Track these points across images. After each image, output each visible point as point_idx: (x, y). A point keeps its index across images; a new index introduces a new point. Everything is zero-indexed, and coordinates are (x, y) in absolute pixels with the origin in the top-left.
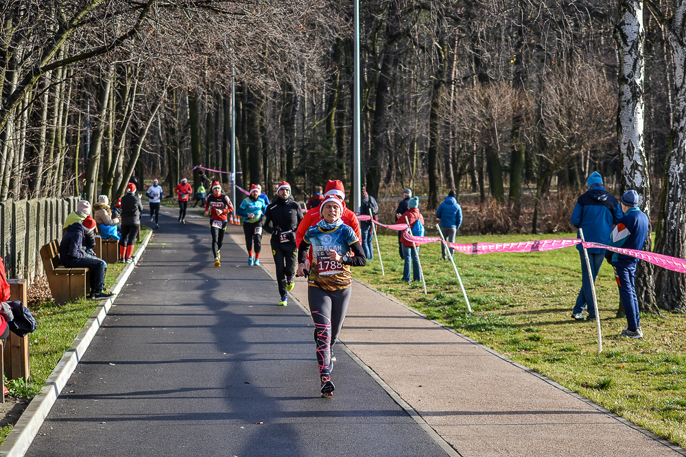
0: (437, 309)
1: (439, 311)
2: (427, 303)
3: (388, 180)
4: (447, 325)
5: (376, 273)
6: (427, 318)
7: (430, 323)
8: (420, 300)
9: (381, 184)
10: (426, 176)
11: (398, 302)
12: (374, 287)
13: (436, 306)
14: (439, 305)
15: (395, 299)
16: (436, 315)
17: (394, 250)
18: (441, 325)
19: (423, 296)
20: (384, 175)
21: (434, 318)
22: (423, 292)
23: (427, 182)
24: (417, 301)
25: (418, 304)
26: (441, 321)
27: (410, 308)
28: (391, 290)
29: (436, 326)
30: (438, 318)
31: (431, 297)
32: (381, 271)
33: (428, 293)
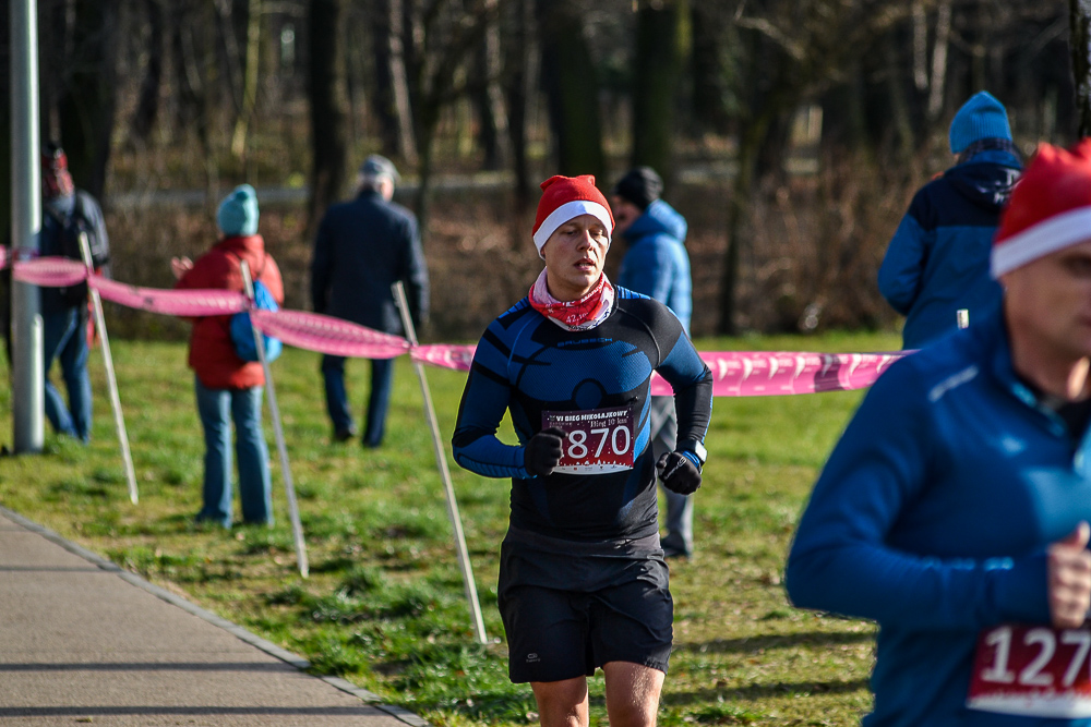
0: (348, 633)
1: (356, 642)
2: (310, 611)
3: (146, 118)
4: (390, 696)
5: (102, 493)
6: (312, 669)
7: (322, 691)
8: (280, 600)
9: (119, 136)
10: (299, 107)
11: (193, 605)
12: (97, 549)
13: (346, 622)
14: (358, 619)
15: (177, 593)
16: (347, 656)
17: (173, 402)
18: (365, 695)
19: (290, 583)
20: (128, 102)
21: (339, 670)
22: (294, 568)
23: (302, 131)
24: (269, 603)
25: (273, 615)
26: (364, 680)
27: (244, 632)
28: (164, 561)
29: (345, 701)
30: (354, 669)
31: (324, 588)
32: (124, 482)
33: (313, 570)
